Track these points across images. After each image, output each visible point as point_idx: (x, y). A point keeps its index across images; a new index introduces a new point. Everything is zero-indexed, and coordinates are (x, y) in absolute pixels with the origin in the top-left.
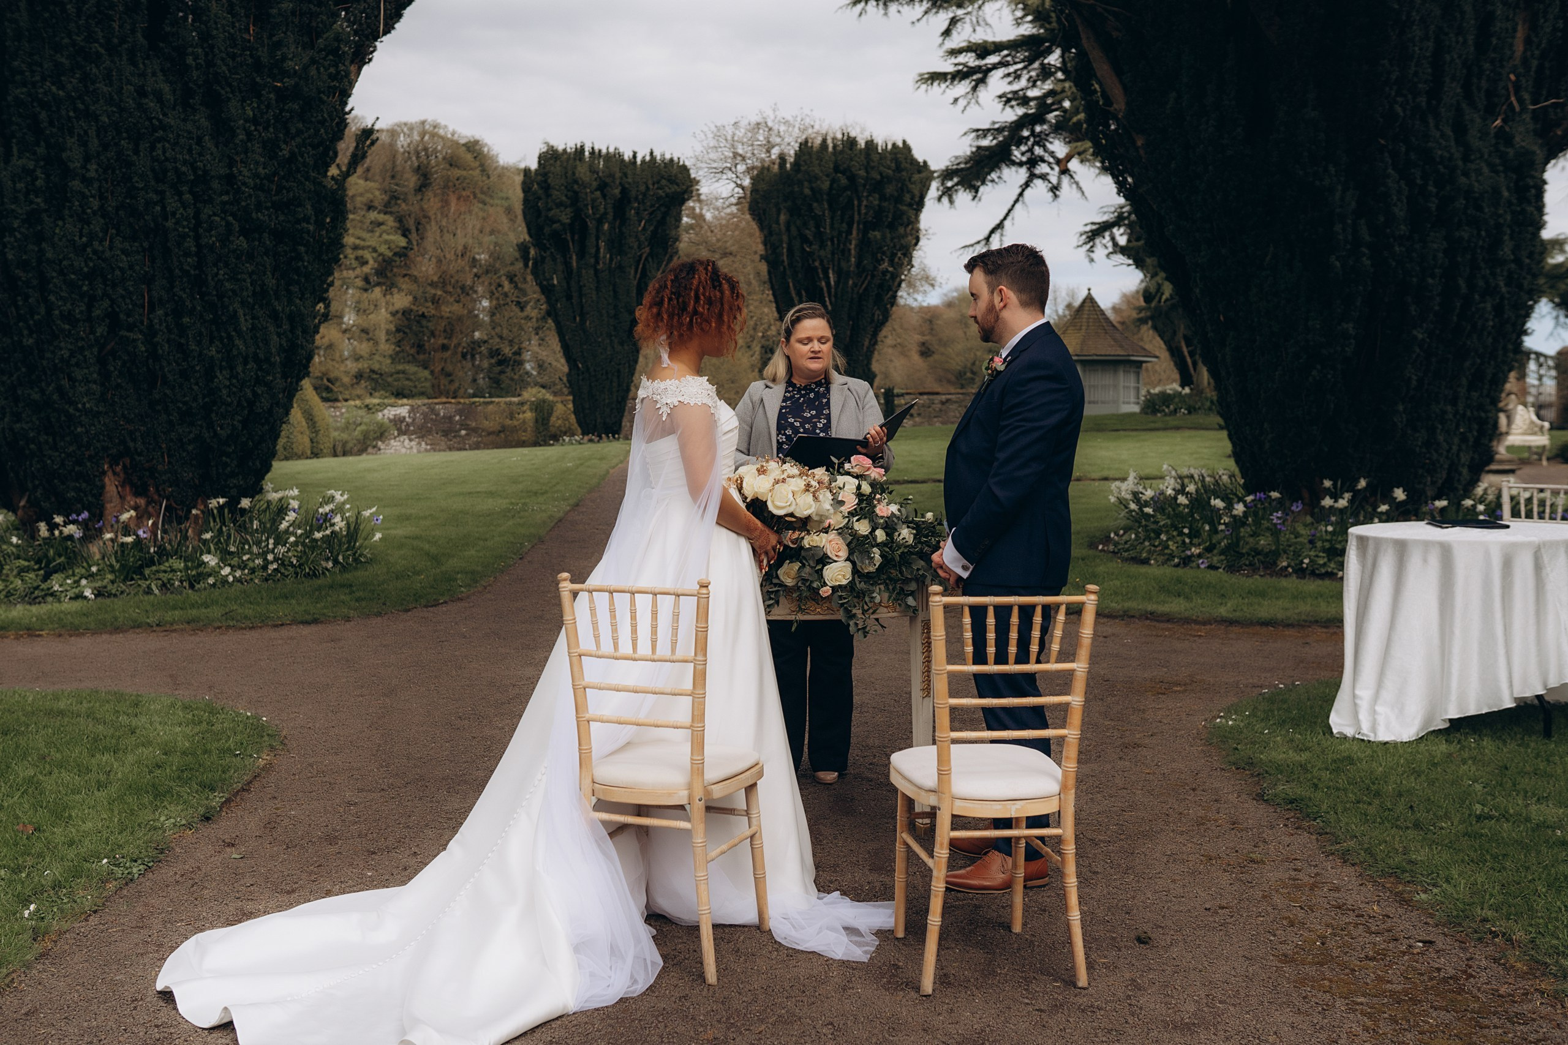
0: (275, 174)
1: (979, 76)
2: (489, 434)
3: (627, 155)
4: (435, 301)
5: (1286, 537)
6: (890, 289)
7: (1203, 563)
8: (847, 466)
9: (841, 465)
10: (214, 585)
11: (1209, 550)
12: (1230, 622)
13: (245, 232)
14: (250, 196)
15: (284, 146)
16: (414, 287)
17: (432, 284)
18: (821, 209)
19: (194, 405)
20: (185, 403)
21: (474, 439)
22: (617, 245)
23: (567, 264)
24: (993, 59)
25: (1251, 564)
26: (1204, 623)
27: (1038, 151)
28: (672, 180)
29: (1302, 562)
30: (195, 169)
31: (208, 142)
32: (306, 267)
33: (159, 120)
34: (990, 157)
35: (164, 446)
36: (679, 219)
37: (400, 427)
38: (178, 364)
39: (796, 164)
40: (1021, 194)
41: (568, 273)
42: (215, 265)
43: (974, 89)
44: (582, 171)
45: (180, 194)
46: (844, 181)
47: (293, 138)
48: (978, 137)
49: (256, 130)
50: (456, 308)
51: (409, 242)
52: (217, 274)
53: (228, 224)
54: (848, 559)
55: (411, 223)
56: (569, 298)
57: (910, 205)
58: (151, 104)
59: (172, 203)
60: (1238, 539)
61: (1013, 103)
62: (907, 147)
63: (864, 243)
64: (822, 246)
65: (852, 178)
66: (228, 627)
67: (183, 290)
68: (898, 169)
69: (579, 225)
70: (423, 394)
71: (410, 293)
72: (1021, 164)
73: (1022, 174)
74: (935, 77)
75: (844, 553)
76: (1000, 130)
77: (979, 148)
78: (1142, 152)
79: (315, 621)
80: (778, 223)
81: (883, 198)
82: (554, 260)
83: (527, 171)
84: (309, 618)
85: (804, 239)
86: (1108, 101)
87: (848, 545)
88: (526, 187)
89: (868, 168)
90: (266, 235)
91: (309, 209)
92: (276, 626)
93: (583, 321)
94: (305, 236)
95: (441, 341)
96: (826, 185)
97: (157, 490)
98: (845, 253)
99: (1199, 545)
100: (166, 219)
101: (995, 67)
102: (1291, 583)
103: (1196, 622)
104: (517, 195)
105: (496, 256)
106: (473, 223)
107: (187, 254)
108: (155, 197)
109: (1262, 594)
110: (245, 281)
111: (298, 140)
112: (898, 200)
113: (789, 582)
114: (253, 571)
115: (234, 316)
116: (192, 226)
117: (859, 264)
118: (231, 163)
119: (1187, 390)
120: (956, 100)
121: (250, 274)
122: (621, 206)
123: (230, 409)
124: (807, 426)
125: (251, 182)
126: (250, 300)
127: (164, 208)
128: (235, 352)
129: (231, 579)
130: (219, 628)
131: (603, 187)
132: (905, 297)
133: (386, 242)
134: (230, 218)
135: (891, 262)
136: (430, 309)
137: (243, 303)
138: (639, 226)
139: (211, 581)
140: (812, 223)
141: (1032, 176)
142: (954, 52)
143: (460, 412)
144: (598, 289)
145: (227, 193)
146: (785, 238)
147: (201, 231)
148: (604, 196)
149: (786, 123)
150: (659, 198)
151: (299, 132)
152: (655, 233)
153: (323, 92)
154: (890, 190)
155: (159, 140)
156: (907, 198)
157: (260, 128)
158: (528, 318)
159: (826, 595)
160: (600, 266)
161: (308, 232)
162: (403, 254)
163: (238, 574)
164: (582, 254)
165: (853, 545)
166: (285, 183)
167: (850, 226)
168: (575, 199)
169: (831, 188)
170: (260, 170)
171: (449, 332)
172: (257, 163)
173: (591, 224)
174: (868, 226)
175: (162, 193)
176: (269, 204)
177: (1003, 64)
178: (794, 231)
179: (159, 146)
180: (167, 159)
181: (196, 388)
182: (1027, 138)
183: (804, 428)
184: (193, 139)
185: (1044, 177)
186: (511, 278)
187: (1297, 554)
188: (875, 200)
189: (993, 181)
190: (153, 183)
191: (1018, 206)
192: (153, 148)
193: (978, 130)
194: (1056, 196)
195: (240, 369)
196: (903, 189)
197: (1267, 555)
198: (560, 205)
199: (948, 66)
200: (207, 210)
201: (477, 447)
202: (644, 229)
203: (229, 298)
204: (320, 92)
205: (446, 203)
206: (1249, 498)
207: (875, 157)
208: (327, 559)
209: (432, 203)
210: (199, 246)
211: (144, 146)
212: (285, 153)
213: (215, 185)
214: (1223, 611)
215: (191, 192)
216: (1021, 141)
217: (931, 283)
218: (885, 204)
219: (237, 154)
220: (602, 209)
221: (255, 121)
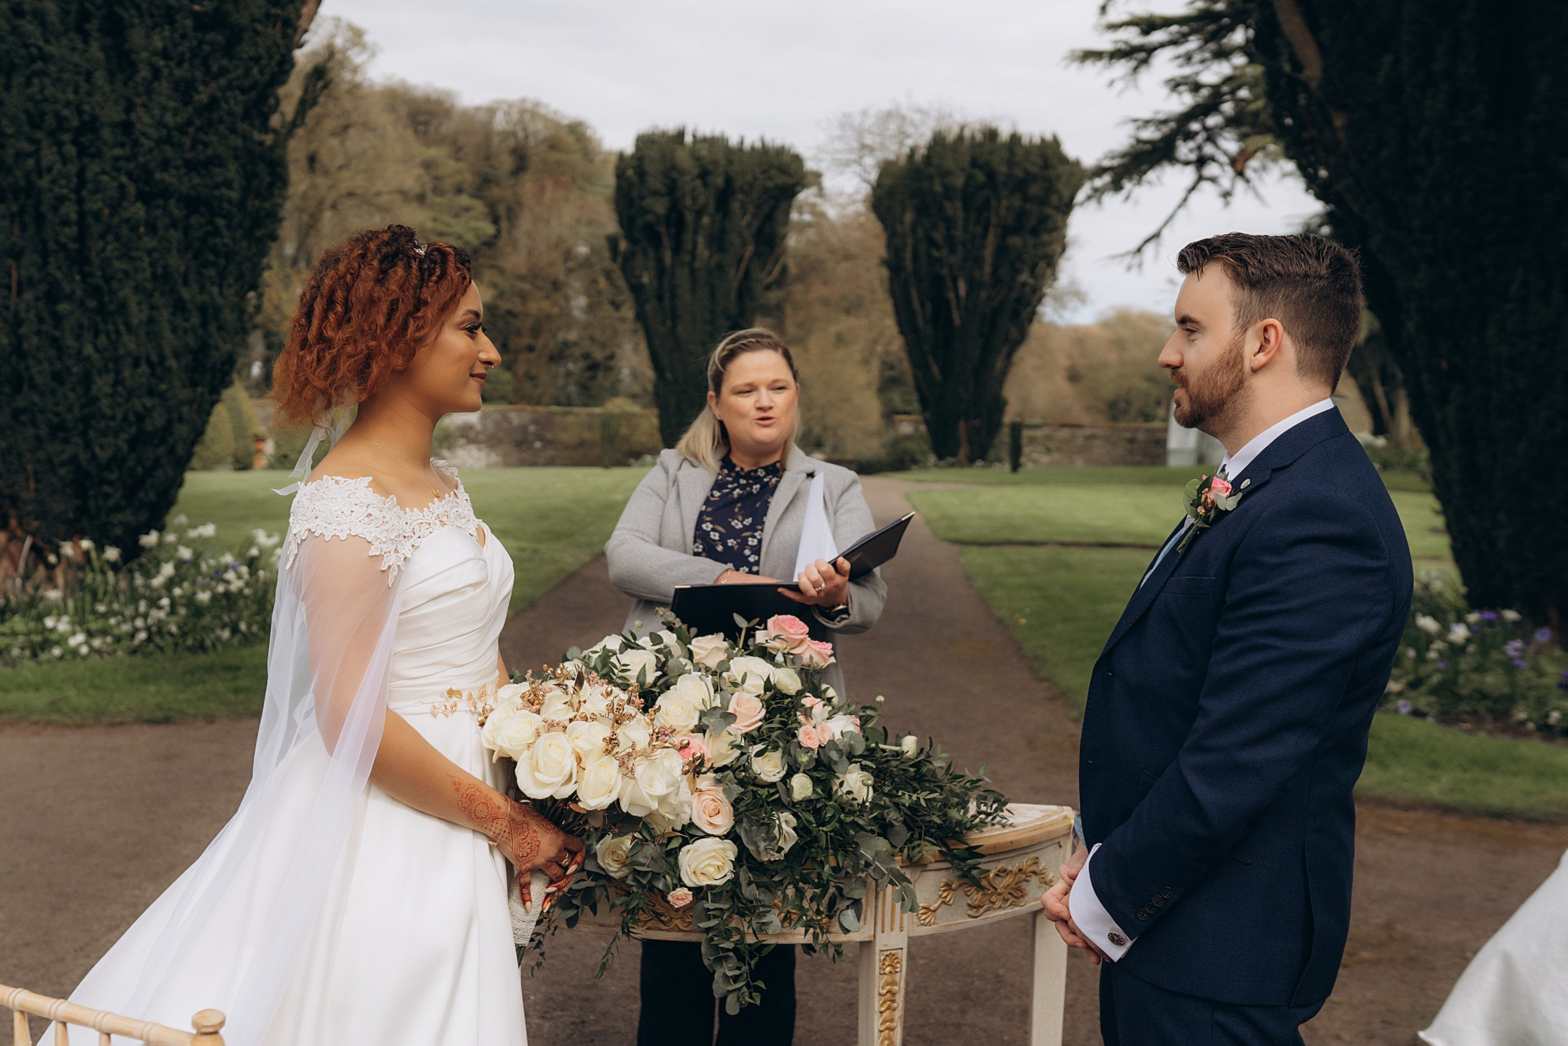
0: (189, 123)
1: (1142, 55)
2: (567, 447)
3: (733, 141)
4: (523, 296)
5: (1526, 675)
6: (1028, 304)
7: (1404, 706)
8: (760, 637)
9: (751, 633)
10: (61, 658)
11: (1414, 685)
12: (1445, 810)
13: (143, 197)
14: (151, 150)
15: (201, 88)
16: (499, 280)
17: (522, 278)
18: (954, 209)
19: (69, 417)
20: (57, 414)
21: (550, 453)
22: (718, 242)
23: (660, 260)
24: (1158, 36)
25: (1474, 713)
26: (1408, 807)
27: (1209, 149)
28: (783, 170)
29: (1547, 716)
30: (80, 113)
31: (100, 77)
32: (225, 245)
33: (40, 49)
34: (1149, 153)
35: (30, 467)
36: (787, 214)
37: (467, 434)
38: (51, 364)
39: (928, 158)
40: (1185, 199)
41: (660, 271)
42: (102, 237)
43: (1136, 69)
44: (683, 158)
45: (60, 144)
46: (981, 177)
47: (215, 78)
48: (1138, 128)
49: (167, 66)
50: (545, 305)
51: (499, 231)
52: (103, 250)
53: (122, 187)
54: (732, 835)
55: (502, 210)
56: (660, 298)
57: (1057, 208)
58: (29, 26)
59: (49, 156)
60: (1457, 673)
61: (1182, 88)
62: (1056, 143)
63: (1002, 250)
64: (952, 250)
65: (991, 175)
66: (49, 723)
67: (59, 268)
68: (1046, 165)
69: (676, 219)
70: (504, 399)
71: (495, 286)
72: (1187, 163)
73: (1188, 175)
74: (1089, 55)
75: (724, 822)
76: (1165, 122)
77: (1139, 141)
78: (1341, 136)
79: (167, 721)
80: (901, 222)
81: (1026, 199)
82: (645, 254)
83: (621, 156)
84: (159, 715)
85: (932, 243)
86: (1297, 66)
87: (735, 804)
88: (620, 174)
89: (1011, 163)
90: (172, 202)
91: (232, 171)
92: (113, 725)
93: (674, 326)
94: (226, 206)
95: (527, 340)
96: (959, 181)
97: (20, 524)
98: (978, 260)
99: (1401, 677)
100: (40, 176)
101: (1162, 45)
102: (1533, 749)
103: (1394, 805)
104: (610, 180)
105: (594, 250)
106: (569, 212)
107: (65, 223)
108: (27, 147)
109: (1491, 765)
110: (141, 259)
111: (222, 81)
112: (1043, 202)
113: (614, 869)
114: (118, 640)
115: (123, 306)
116: (73, 186)
117: (994, 273)
118: (129, 108)
119: (1380, 442)
120: (1112, 83)
121: (149, 252)
122: (724, 197)
123: (112, 424)
124: (731, 542)
125: (154, 133)
126: (149, 285)
127: (38, 161)
128: (122, 352)
129: (84, 650)
130: (36, 723)
131: (704, 175)
132: (1047, 311)
133: (475, 230)
134: (124, 179)
135: (1032, 274)
136: (515, 305)
137: (137, 289)
138: (743, 220)
139: (57, 651)
140: (941, 226)
141: (1201, 178)
142: (1114, 27)
143: (536, 422)
144: (693, 290)
145: (122, 145)
146: (910, 241)
147: (84, 193)
148: (705, 185)
149: (919, 111)
150: (766, 190)
151: (223, 71)
152: (760, 230)
153: (259, 21)
154: (1035, 189)
155: (39, 74)
156: (1054, 199)
157: (172, 64)
158: (623, 320)
159: (681, 904)
160: (697, 265)
161: (230, 201)
162: (490, 243)
163: (97, 643)
164: (677, 249)
165: (742, 807)
166: (202, 137)
167: (986, 228)
168: (672, 188)
169: (966, 185)
170: (169, 118)
171: (536, 332)
172: (164, 109)
173: (689, 217)
174: (1007, 231)
175: (37, 142)
176: (179, 162)
177: (1173, 43)
178: (921, 233)
179: (36, 81)
180: (45, 100)
181: (71, 395)
182: (1196, 133)
183: (725, 545)
184: (79, 73)
185: (1213, 180)
186: (608, 275)
187: (1541, 703)
188: (1017, 201)
189: (1149, 183)
190: (26, 129)
191: (1182, 213)
192: (28, 83)
193: (1135, 121)
194: (1227, 204)
195: (127, 373)
196: (1050, 187)
197: (1496, 700)
198: (655, 193)
199: (1106, 42)
200: (94, 167)
201: (551, 463)
202: (749, 225)
203: (120, 281)
204: (253, 20)
205: (542, 189)
206: (1473, 617)
207: (1019, 152)
208: (224, 626)
209: (527, 185)
210: (82, 214)
211: (18, 80)
212: (202, 96)
213: (106, 133)
214: (1435, 790)
215: (74, 142)
216: (1189, 136)
217: (1080, 296)
218: (1028, 206)
219: (138, 95)
220: (702, 200)
221: (165, 54)
